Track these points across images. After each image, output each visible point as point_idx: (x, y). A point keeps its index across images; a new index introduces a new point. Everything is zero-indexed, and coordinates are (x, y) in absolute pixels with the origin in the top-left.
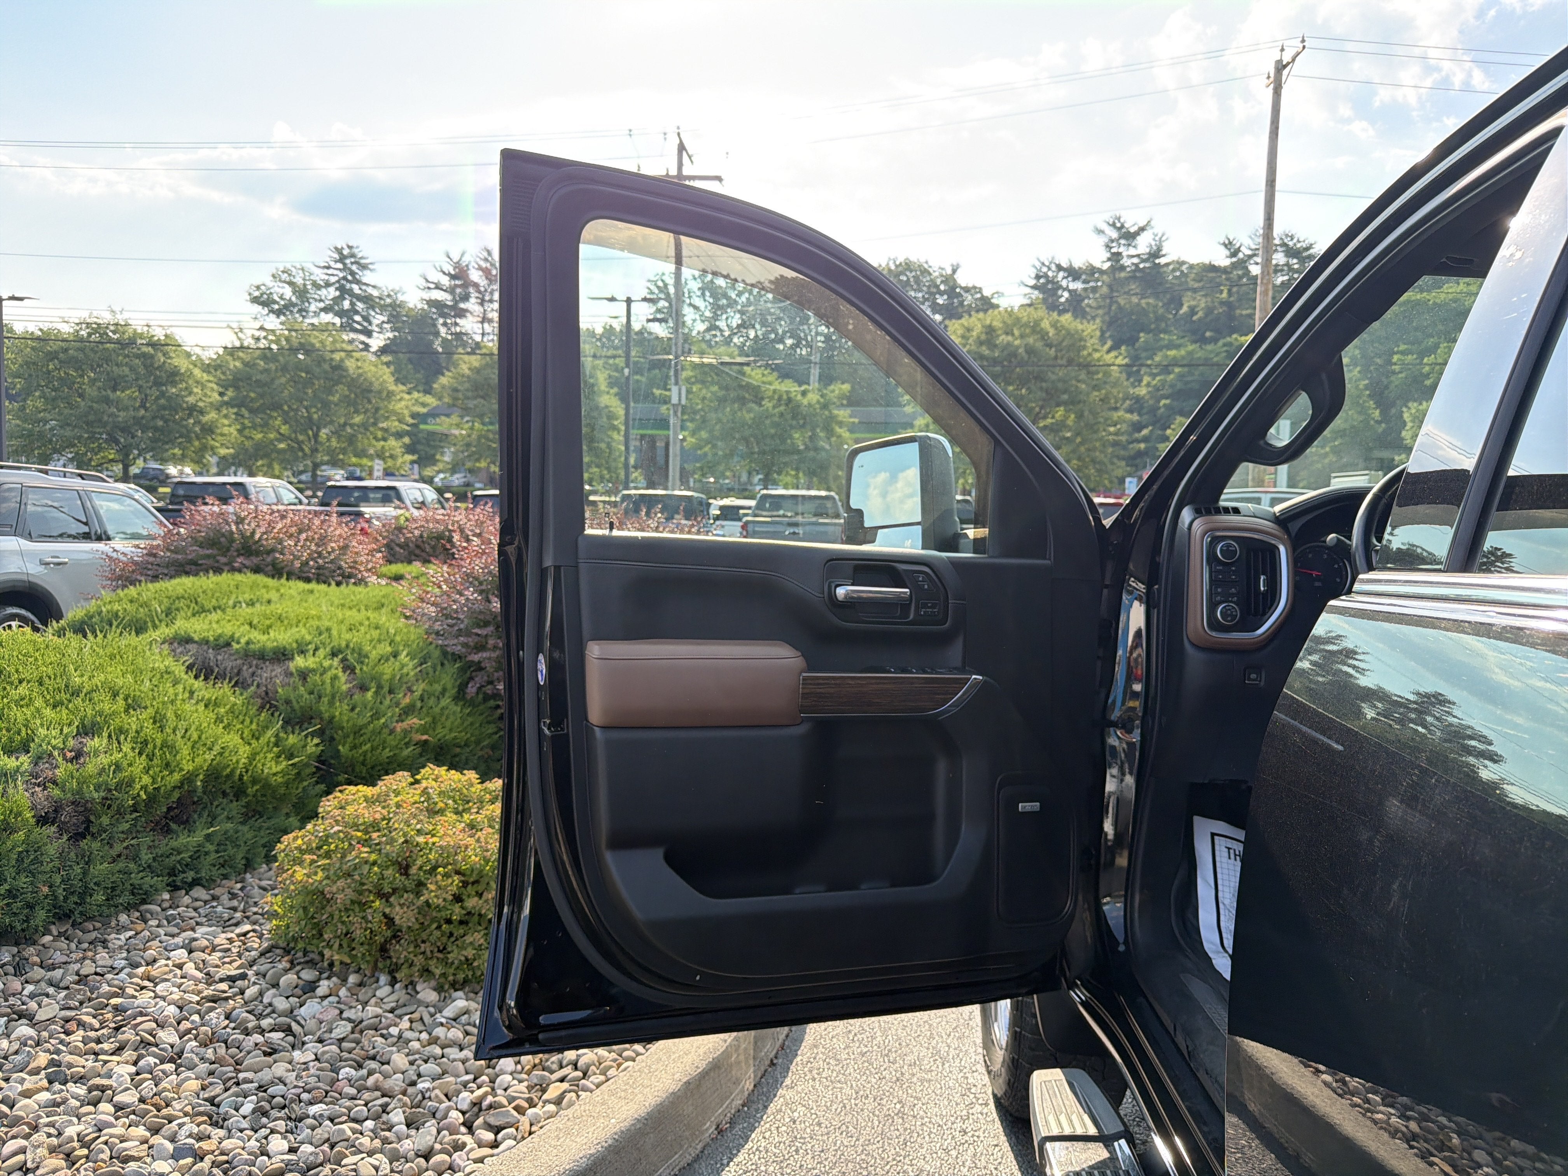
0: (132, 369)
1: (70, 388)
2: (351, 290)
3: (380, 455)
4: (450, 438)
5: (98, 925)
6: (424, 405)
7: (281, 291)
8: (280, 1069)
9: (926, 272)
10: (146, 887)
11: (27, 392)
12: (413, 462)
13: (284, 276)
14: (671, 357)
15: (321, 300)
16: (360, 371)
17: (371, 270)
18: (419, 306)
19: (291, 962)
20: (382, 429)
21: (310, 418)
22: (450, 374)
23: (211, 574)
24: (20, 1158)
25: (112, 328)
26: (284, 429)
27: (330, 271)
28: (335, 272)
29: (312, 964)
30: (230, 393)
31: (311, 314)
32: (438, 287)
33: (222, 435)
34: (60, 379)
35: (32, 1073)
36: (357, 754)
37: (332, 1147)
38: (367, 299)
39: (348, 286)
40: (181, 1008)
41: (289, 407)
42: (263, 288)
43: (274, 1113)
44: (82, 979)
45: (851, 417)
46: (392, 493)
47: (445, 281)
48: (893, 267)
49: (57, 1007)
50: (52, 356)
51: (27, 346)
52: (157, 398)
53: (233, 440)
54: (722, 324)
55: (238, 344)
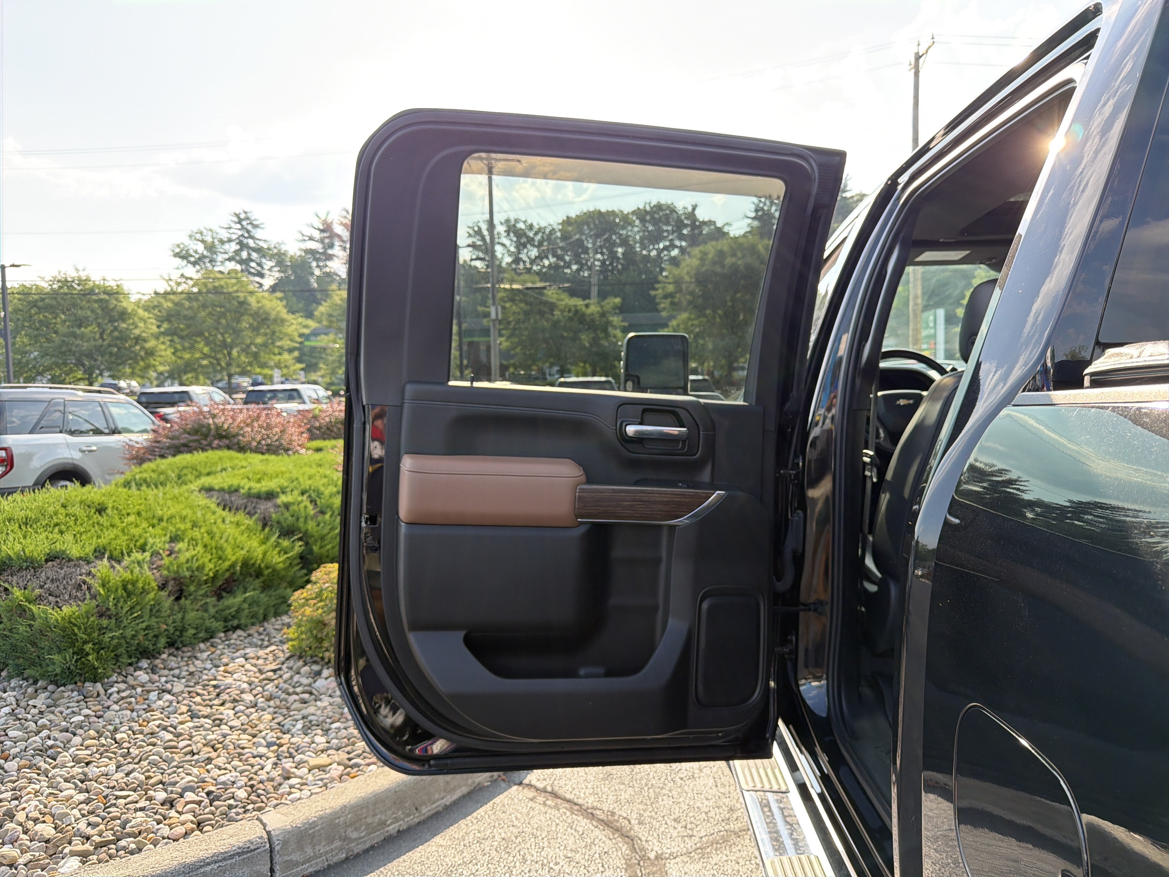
0: (93, 311)
1: (47, 327)
2: (247, 243)
3: (278, 366)
4: (329, 351)
5: (190, 649)
6: (306, 327)
7: (195, 247)
8: (312, 709)
9: (673, 210)
10: (213, 628)
11: (16, 332)
12: (302, 369)
13: (198, 236)
14: (489, 285)
15: (225, 253)
16: (260, 305)
17: (262, 228)
18: (299, 253)
19: (305, 662)
20: (278, 347)
21: (224, 341)
22: (326, 304)
23: (200, 452)
24: (189, 748)
25: (77, 282)
26: (206, 350)
27: (231, 231)
28: (235, 231)
29: (315, 662)
30: (165, 325)
31: (219, 264)
32: (311, 239)
33: (160, 356)
34: (40, 321)
35: (180, 714)
36: (323, 551)
37: (349, 740)
38: (259, 250)
39: (245, 241)
40: (250, 685)
41: (209, 333)
42: (182, 246)
43: (314, 728)
44: (191, 674)
45: (622, 321)
46: (295, 394)
47: (317, 235)
48: (648, 209)
49: (183, 686)
50: (34, 304)
51: (15, 298)
52: (112, 332)
53: (169, 360)
54: (523, 256)
55: (169, 289)
